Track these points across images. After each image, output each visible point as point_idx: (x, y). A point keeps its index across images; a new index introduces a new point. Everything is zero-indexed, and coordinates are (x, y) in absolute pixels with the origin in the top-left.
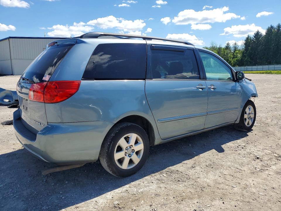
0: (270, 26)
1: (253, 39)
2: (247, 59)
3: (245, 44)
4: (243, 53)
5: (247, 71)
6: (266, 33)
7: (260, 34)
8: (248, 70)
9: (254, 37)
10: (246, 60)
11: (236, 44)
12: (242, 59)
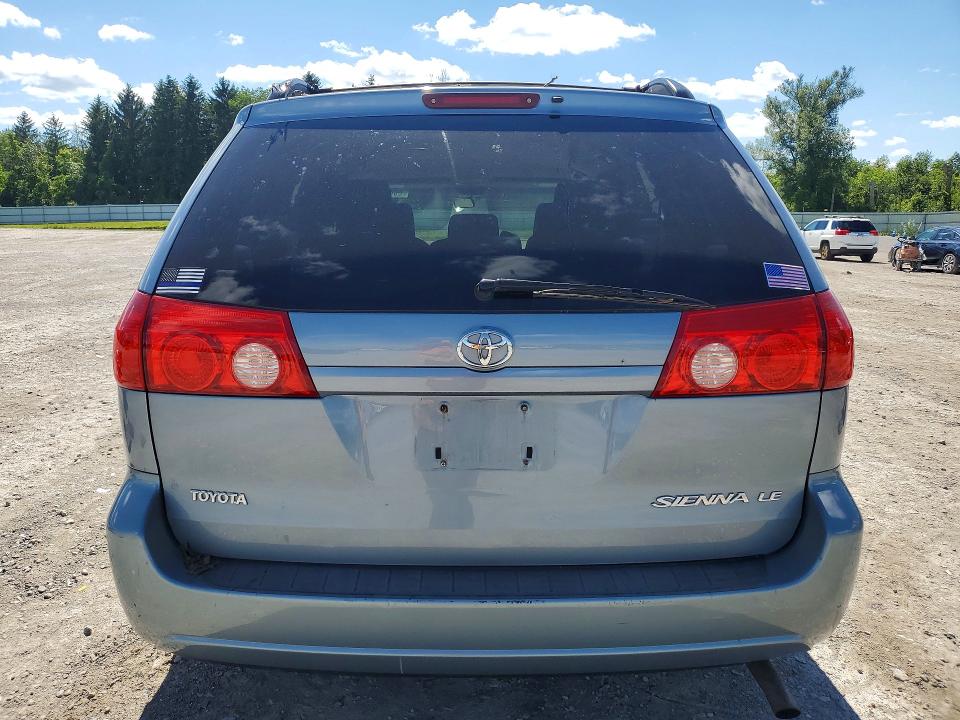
0: (165, 80)
1: (117, 112)
2: (106, 179)
3: (92, 127)
4: (88, 159)
5: (110, 220)
6: (156, 100)
7: (136, 99)
8: (113, 217)
9: (117, 107)
10: (101, 183)
11: (55, 124)
12: (85, 180)
